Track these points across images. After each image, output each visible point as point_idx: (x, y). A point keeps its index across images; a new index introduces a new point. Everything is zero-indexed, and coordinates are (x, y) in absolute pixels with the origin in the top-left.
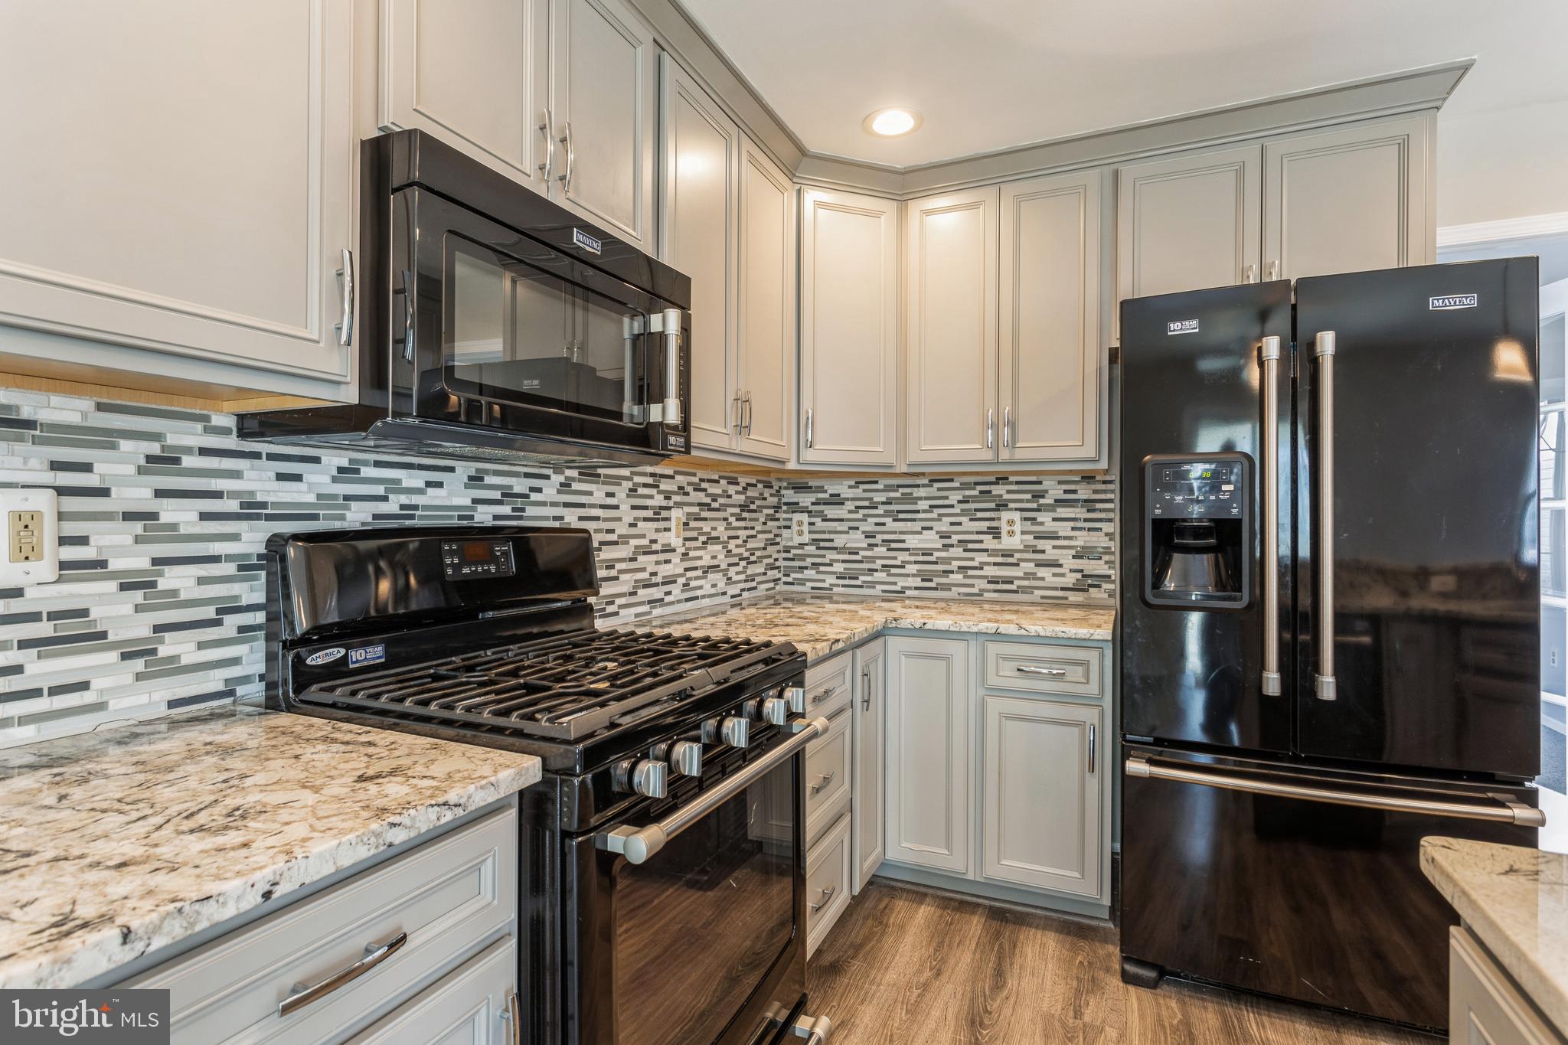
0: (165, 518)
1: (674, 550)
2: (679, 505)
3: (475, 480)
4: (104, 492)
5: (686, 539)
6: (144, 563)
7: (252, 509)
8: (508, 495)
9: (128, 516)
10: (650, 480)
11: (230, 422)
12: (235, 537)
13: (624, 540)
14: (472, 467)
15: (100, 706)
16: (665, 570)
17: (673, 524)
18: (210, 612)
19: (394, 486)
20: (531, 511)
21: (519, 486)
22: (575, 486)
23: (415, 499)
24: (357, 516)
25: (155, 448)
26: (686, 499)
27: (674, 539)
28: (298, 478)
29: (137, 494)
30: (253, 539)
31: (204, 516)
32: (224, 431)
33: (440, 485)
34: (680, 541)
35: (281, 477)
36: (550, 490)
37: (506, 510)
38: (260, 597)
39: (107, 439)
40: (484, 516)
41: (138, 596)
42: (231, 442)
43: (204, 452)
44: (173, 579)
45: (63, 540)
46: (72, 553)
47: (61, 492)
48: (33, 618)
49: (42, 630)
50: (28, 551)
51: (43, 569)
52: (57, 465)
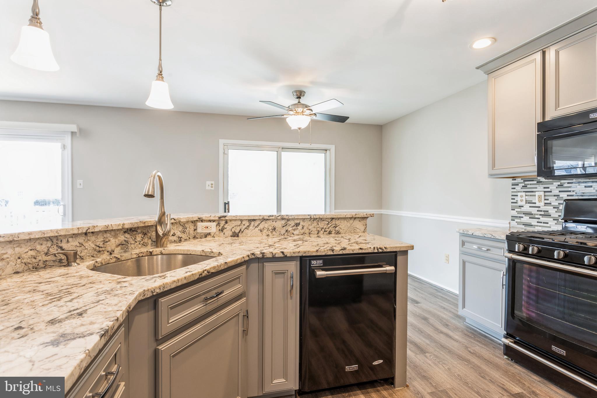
0: (561, 196)
4: (551, 192)
6: (557, 204)
9: (554, 196)
15: (550, 227)
25: (559, 183)
29: (556, 192)
31: (568, 196)
39: (552, 183)
41: (556, 210)
43: (568, 183)
44: (561, 207)
45: (545, 200)
46: (546, 202)
47: (545, 192)
48: (541, 211)
49: (542, 213)
50: (540, 201)
51: (542, 204)
52: (544, 188)
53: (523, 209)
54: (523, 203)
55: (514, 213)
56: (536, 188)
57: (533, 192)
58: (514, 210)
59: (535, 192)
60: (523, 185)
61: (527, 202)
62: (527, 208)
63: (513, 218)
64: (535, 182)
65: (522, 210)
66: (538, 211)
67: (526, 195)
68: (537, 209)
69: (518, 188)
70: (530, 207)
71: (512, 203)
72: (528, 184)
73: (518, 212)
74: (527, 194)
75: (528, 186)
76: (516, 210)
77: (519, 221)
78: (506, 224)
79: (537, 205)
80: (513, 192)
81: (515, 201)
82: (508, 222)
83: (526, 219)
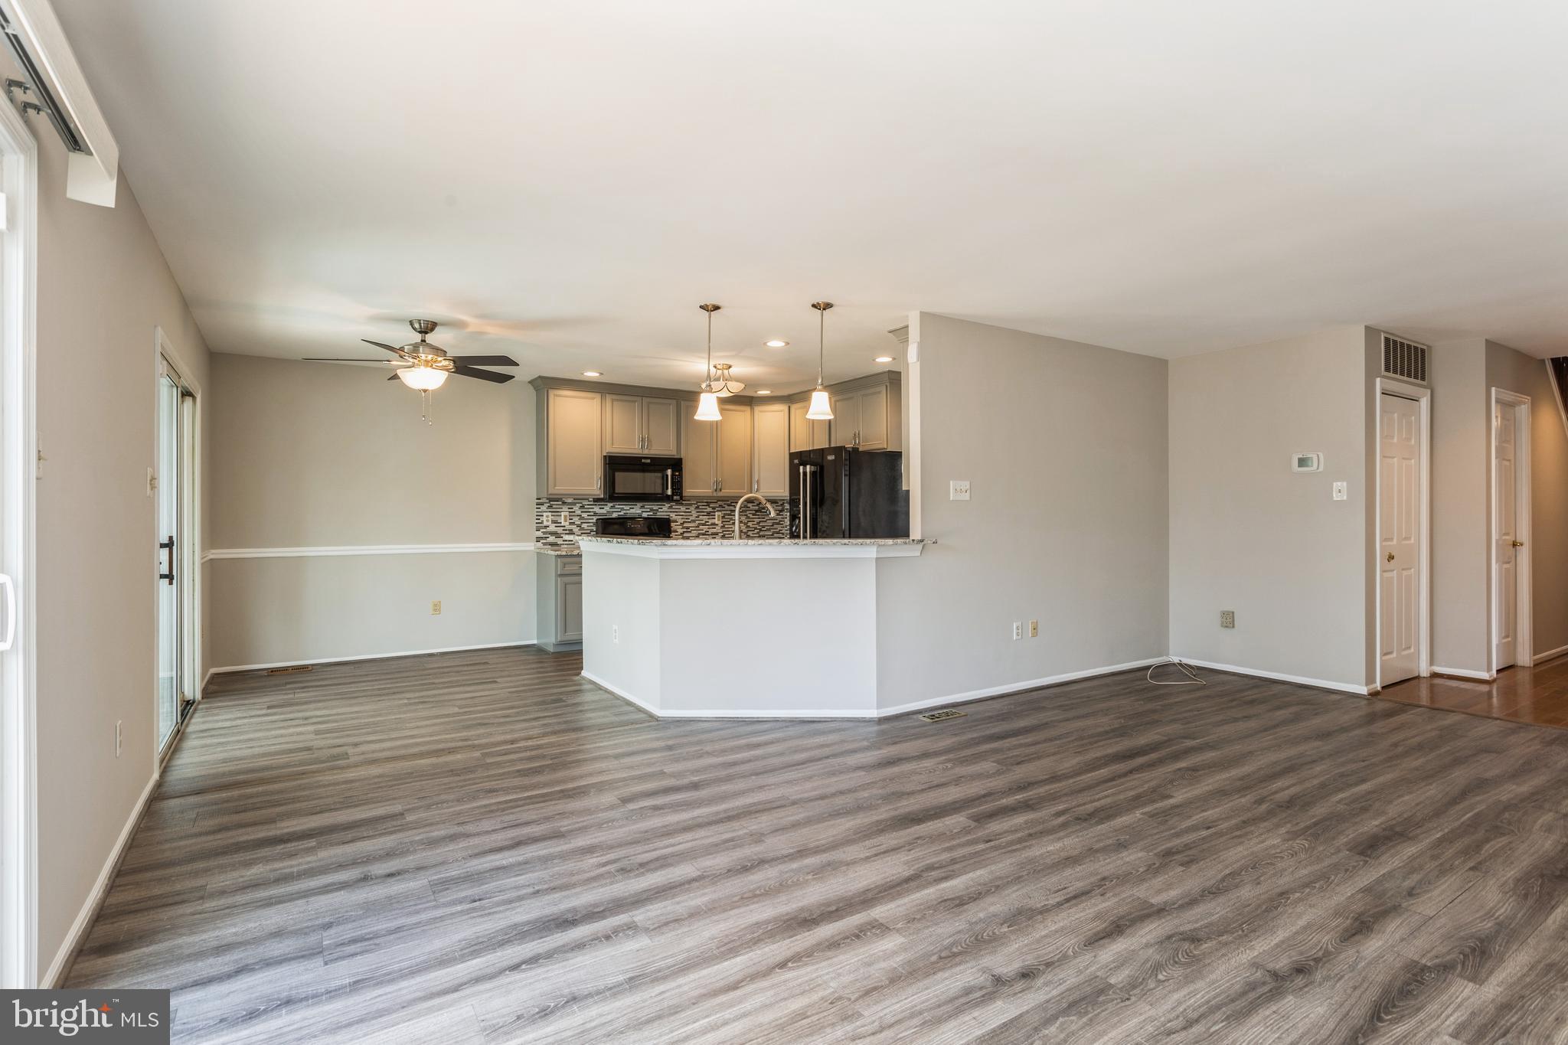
1: (718, 525)
2: (718, 511)
3: (642, 507)
4: (574, 512)
5: (723, 522)
6: (580, 523)
7: (595, 514)
8: (652, 510)
9: (578, 515)
10: (706, 504)
11: (592, 499)
12: (593, 519)
13: (694, 521)
14: (641, 504)
15: (574, 544)
16: (714, 531)
17: (716, 517)
18: (589, 531)
19: (622, 509)
20: (658, 514)
21: (655, 508)
22: (674, 507)
23: (628, 512)
24: (615, 515)
25: (581, 505)
26: (725, 509)
27: (716, 521)
28: (603, 508)
29: (579, 512)
30: (595, 518)
31: (588, 515)
32: (591, 501)
33: (633, 508)
34: (720, 522)
35: (600, 508)
36: (665, 509)
37: (651, 514)
38: (595, 530)
39: (574, 504)
40: (645, 515)
41: (579, 528)
42: (592, 503)
43: (588, 505)
44: (584, 526)
45: (570, 519)
46: (571, 521)
47: (569, 512)
48: (566, 530)
49: (567, 532)
50: (566, 521)
51: (567, 523)
52: (569, 508)
53: (548, 529)
54: (550, 523)
55: (539, 534)
56: (561, 508)
57: (558, 512)
58: (539, 530)
59: (561, 512)
60: (549, 505)
61: (554, 522)
62: (552, 528)
63: (538, 539)
64: (560, 503)
65: (548, 531)
66: (564, 530)
68: (563, 528)
69: (544, 508)
70: (556, 526)
71: (536, 523)
72: (554, 504)
73: (544, 533)
74: (553, 514)
75: (554, 506)
76: (541, 530)
77: (545, 541)
78: (531, 546)
79: (562, 525)
80: (537, 512)
81: (540, 521)
82: (533, 544)
83: (552, 539)
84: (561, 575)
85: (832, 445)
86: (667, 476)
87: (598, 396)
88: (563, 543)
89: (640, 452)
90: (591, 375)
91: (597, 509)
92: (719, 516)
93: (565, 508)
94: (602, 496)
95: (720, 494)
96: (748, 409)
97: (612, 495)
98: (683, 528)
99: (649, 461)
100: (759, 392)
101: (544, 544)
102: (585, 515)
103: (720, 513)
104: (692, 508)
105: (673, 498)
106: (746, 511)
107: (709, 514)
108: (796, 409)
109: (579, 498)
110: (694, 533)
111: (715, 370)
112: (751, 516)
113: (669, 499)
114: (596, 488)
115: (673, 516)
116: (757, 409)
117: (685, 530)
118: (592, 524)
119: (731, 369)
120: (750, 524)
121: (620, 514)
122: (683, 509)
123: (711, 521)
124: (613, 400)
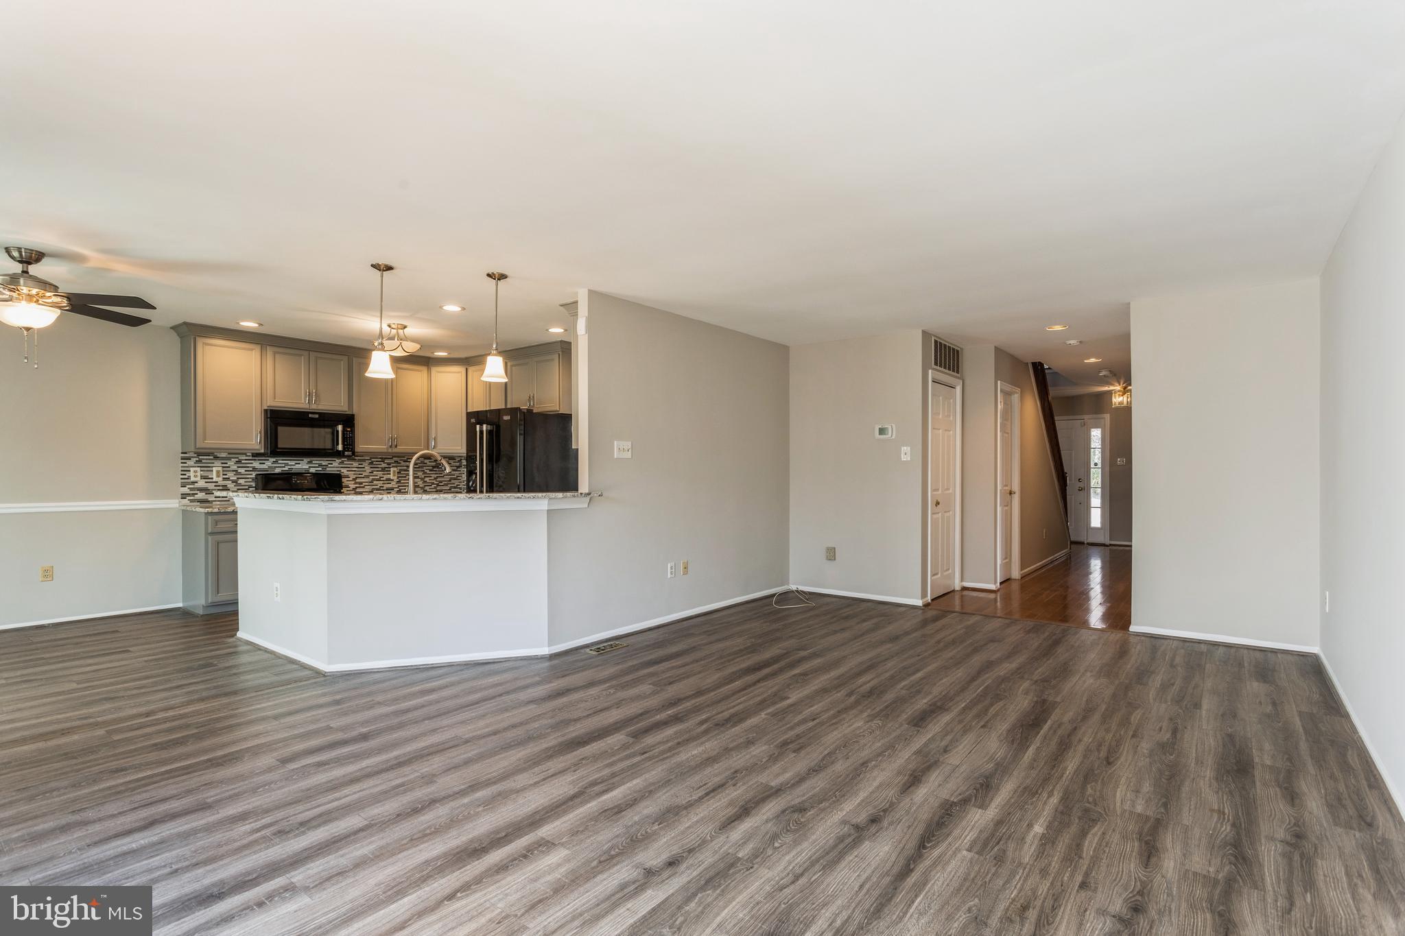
1: (393, 480)
2: (393, 467)
3: (310, 462)
4: (229, 467)
5: (398, 477)
6: (235, 479)
7: (254, 469)
8: (320, 465)
9: (233, 471)
10: (380, 460)
11: (250, 454)
12: (251, 474)
13: (367, 477)
14: (309, 460)
15: (229, 501)
16: (389, 486)
17: (392, 472)
18: (247, 487)
19: (287, 464)
20: (328, 469)
21: (324, 463)
22: (345, 462)
23: (292, 467)
24: (278, 471)
25: (237, 460)
26: (399, 465)
27: (391, 477)
28: (264, 464)
29: (235, 467)
30: (254, 473)
31: (246, 471)
32: (249, 456)
33: (299, 464)
34: (396, 477)
35: (260, 463)
36: (335, 464)
37: (320, 469)
38: (254, 485)
39: (229, 459)
40: (313, 470)
41: (235, 484)
42: (251, 458)
43: (246, 460)
44: (241, 481)
45: (223, 475)
46: (224, 477)
47: (223, 467)
48: (219, 486)
49: (221, 488)
50: (218, 476)
51: (221, 479)
52: (222, 463)
53: (196, 485)
54: (199, 479)
55: (186, 490)
56: (213, 463)
57: (209, 467)
58: (185, 487)
59: (212, 467)
60: (197, 459)
61: (203, 477)
62: (202, 484)
63: (184, 496)
64: (212, 457)
65: (195, 487)
66: (215, 486)
67: (201, 471)
68: (215, 484)
69: (191, 463)
70: (206, 482)
71: (182, 479)
72: (204, 459)
73: (191, 489)
74: (202, 469)
75: (203, 461)
76: (188, 486)
77: (192, 498)
78: (174, 503)
79: (214, 480)
80: (182, 467)
81: (186, 477)
82: (177, 501)
83: (201, 495)
84: (212, 534)
85: (509, 406)
86: (338, 431)
87: (258, 348)
88: (215, 499)
89: (307, 406)
90: (249, 325)
91: (256, 464)
92: (394, 471)
93: (218, 463)
94: (263, 451)
95: (395, 450)
96: (424, 369)
97: (274, 449)
98: (356, 483)
99: (317, 416)
100: (435, 354)
101: (191, 501)
102: (242, 470)
103: (395, 469)
104: (366, 464)
105: (344, 453)
106: (422, 467)
107: (383, 469)
108: (474, 371)
109: (234, 453)
110: (368, 488)
111: (389, 329)
112: (428, 472)
113: (339, 454)
114: (255, 441)
115: (344, 471)
116: (434, 370)
117: (358, 485)
118: (251, 480)
119: (405, 330)
120: (427, 479)
121: (284, 469)
122: (355, 464)
123: (386, 477)
124: (275, 353)
